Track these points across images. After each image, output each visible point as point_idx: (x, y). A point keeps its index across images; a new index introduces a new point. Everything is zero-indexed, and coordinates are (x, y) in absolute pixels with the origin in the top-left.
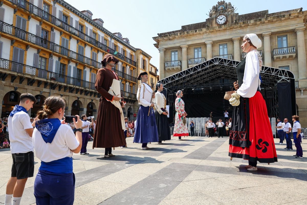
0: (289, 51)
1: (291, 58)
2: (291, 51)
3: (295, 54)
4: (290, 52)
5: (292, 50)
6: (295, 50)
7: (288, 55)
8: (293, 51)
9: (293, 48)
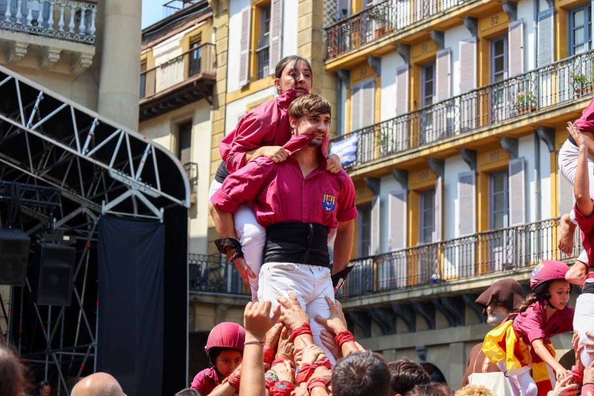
0: (67, 21)
1: (64, 70)
2: (72, 24)
3: (91, 51)
4: (66, 28)
5: (77, 21)
6: (93, 29)
7: (55, 46)
8: (82, 26)
9: (88, 12)
